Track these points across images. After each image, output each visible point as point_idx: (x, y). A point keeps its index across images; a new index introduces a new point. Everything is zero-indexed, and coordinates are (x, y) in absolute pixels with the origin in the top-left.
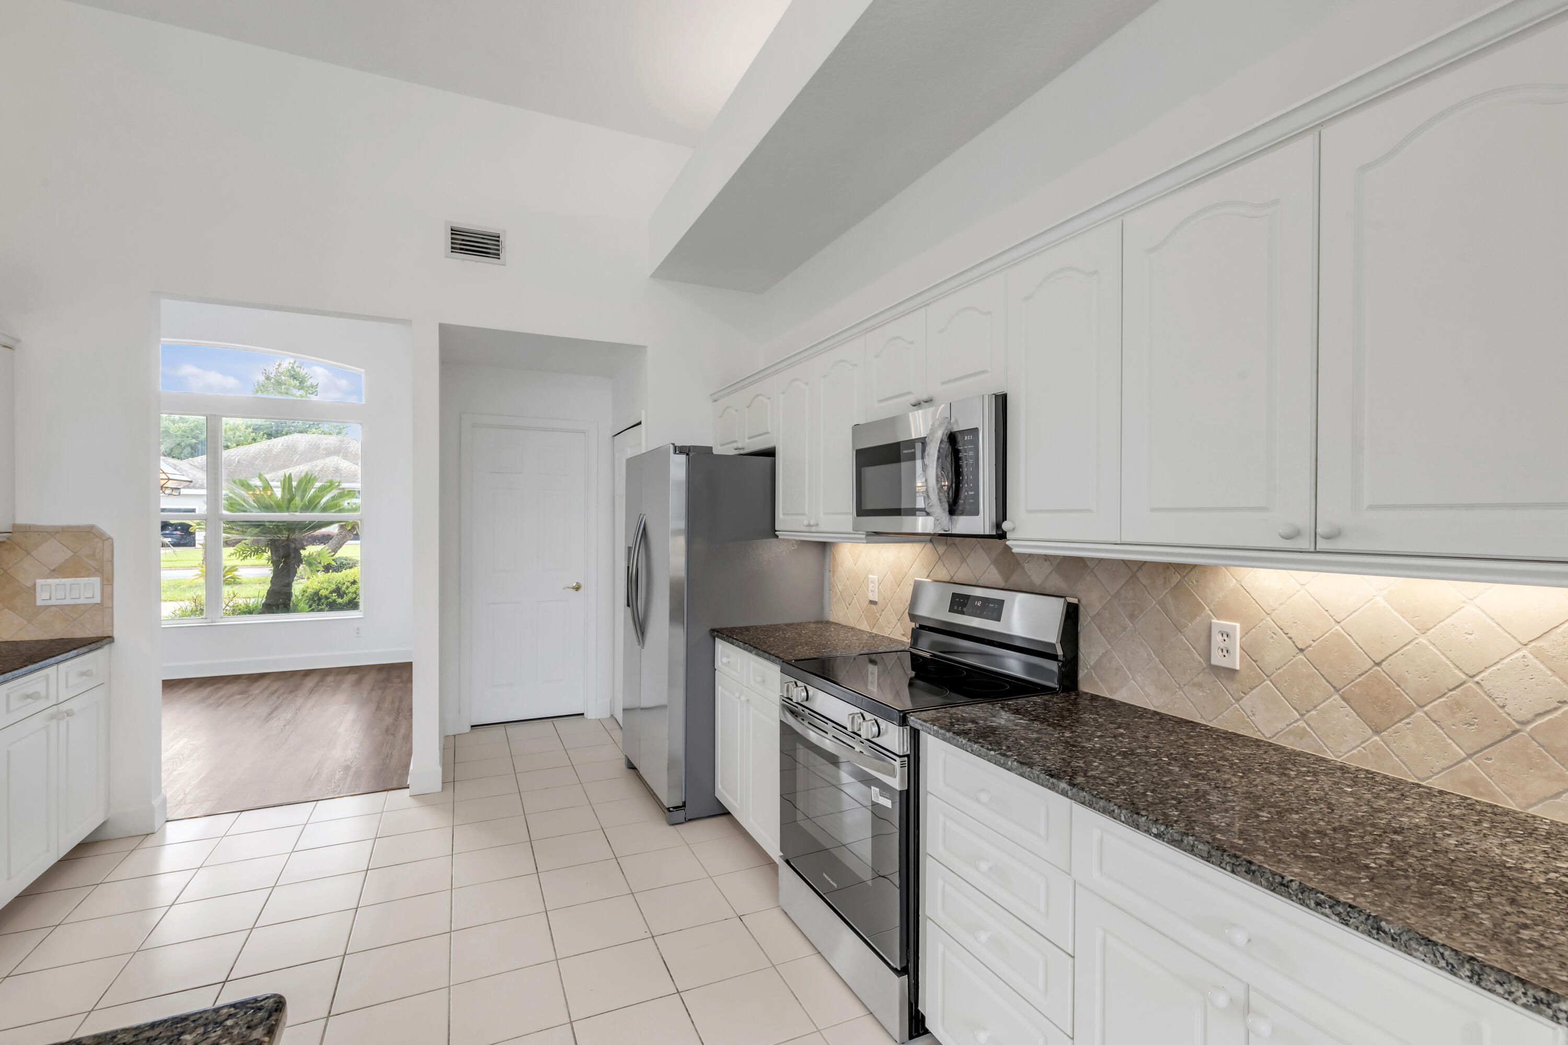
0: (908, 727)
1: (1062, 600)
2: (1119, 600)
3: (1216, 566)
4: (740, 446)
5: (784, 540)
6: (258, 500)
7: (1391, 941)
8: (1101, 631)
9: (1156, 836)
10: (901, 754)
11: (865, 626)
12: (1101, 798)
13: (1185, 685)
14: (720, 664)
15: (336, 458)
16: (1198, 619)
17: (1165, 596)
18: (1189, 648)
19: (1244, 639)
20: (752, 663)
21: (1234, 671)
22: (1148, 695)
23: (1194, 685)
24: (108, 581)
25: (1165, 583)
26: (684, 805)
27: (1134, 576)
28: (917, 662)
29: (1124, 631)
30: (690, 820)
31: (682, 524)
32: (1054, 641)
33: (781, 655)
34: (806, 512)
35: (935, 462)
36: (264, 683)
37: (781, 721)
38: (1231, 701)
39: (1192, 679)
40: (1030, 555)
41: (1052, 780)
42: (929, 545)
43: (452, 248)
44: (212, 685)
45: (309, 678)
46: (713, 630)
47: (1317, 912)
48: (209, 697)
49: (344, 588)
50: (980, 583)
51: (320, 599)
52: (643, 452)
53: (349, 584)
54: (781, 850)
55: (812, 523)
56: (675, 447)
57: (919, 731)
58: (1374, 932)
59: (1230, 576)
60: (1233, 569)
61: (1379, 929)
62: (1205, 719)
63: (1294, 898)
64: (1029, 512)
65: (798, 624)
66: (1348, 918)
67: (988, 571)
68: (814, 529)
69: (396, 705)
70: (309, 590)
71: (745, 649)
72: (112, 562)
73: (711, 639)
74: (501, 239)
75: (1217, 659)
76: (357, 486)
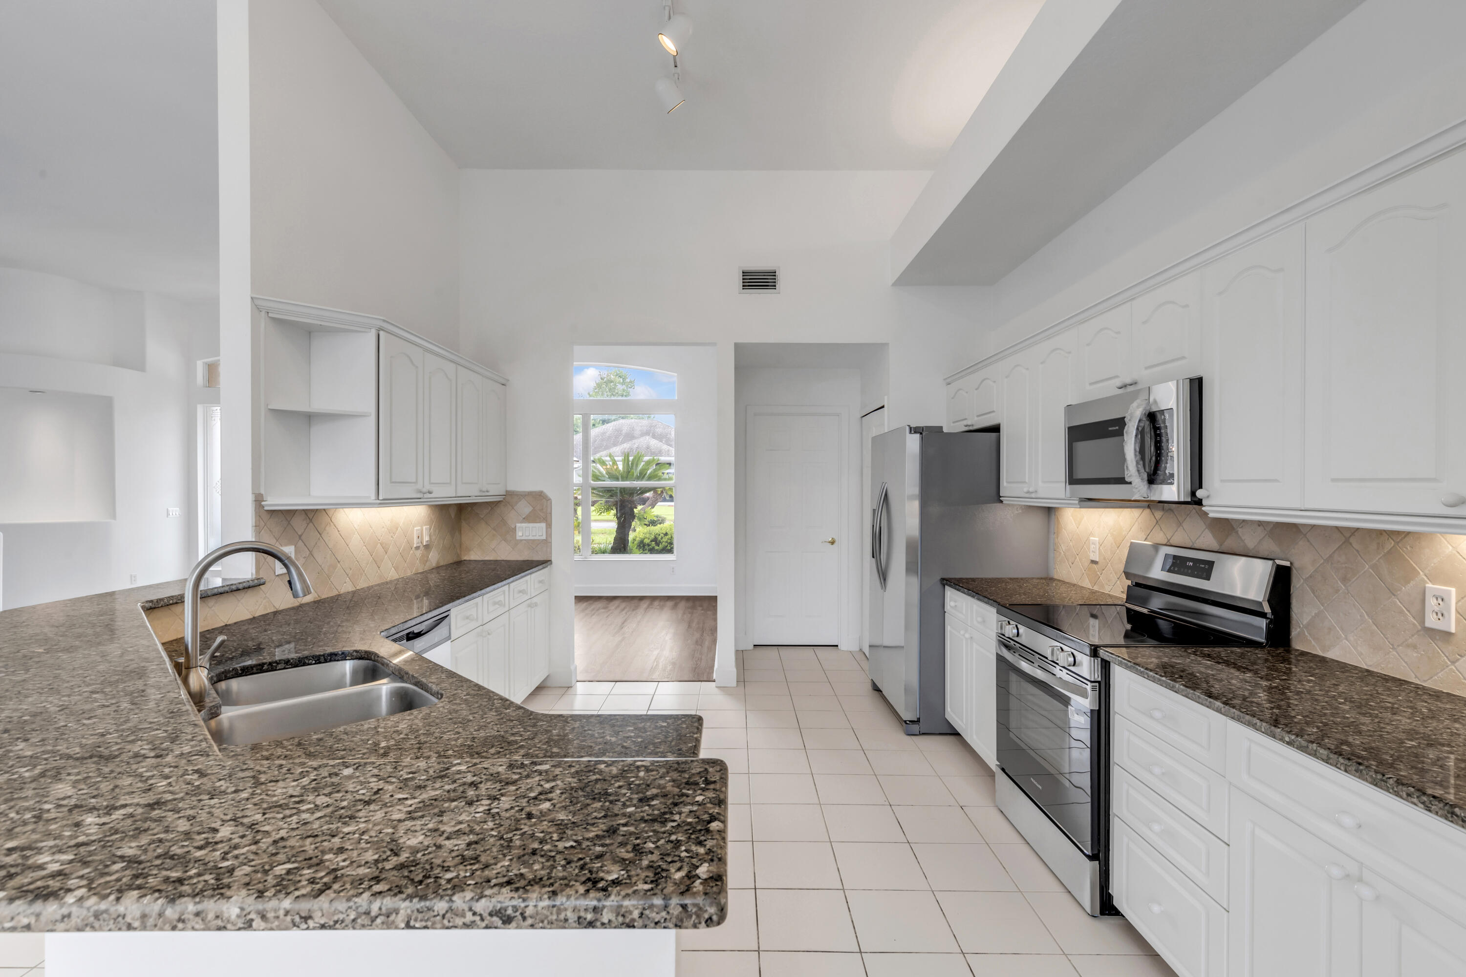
0: (1099, 659)
1: (1270, 563)
2: (1332, 563)
3: (1432, 534)
4: (969, 423)
5: (1009, 505)
6: (608, 473)
7: (1461, 823)
8: (1313, 592)
9: (1288, 743)
10: (1093, 680)
11: (1086, 584)
12: (1248, 714)
13: (1398, 646)
14: (949, 607)
15: (647, 437)
16: (1412, 583)
17: (1378, 561)
18: (1403, 611)
19: (1460, 603)
20: (975, 606)
21: (1449, 634)
22: (1361, 654)
23: (1408, 646)
24: (549, 526)
25: (1378, 549)
26: (918, 721)
27: (1347, 541)
28: (1132, 616)
29: (1337, 593)
30: (924, 734)
31: (916, 490)
32: (1260, 600)
33: (999, 600)
34: (1027, 481)
35: (1133, 439)
36: (616, 602)
37: (997, 653)
38: (1446, 663)
39: (1406, 640)
40: (1244, 521)
41: (1209, 700)
42: (1147, 511)
43: (743, 286)
44: (587, 601)
45: (643, 602)
46: (943, 579)
47: (1408, 801)
48: (586, 609)
49: (659, 538)
50: (1196, 546)
51: (644, 546)
52: (886, 431)
53: (663, 535)
54: (998, 759)
55: (1031, 490)
56: (911, 428)
57: (1109, 662)
58: (1449, 815)
59: (1446, 543)
60: (1449, 536)
61: (1453, 813)
62: (1419, 679)
63: (1391, 791)
64: (1222, 481)
65: (1022, 579)
66: (1430, 806)
67: (1203, 535)
68: (1033, 495)
69: (701, 625)
70: (637, 539)
71: (969, 595)
72: (551, 513)
73: (940, 586)
74: (777, 274)
75: (1431, 621)
76: (671, 459)
